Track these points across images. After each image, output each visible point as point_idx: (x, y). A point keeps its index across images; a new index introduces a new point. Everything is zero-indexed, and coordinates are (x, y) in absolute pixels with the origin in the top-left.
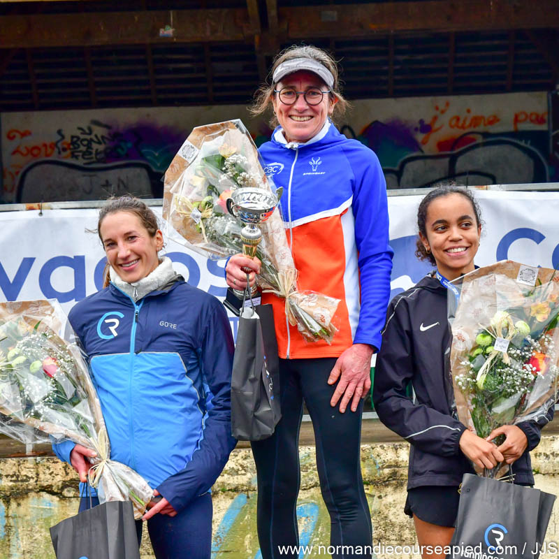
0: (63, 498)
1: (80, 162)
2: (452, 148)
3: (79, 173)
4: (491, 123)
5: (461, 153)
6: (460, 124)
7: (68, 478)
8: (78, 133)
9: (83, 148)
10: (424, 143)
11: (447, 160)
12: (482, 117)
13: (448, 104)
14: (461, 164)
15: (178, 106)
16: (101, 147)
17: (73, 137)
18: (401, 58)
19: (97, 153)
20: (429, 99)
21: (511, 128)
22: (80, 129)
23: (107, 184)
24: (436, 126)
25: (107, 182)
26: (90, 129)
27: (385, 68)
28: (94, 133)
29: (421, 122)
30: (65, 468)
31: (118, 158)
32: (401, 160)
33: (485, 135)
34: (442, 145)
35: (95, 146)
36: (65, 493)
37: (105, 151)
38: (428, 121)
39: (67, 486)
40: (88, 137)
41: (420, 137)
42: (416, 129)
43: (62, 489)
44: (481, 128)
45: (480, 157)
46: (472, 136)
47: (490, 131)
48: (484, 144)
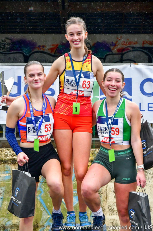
1: (2, 51)
2: (122, 52)
3: (1, 55)
4: (135, 44)
5: (124, 53)
10: (113, 49)
11: (120, 56)
12: (132, 42)
13: (121, 37)
14: (125, 57)
16: (8, 46)
19: (7, 48)
20: (115, 35)
21: (141, 46)
22: (2, 40)
24: (117, 44)
25: (10, 58)
26: (5, 40)
29: (112, 42)
31: (15, 50)
32: (106, 55)
33: (133, 48)
34: (119, 50)
35: (6, 46)
38: (114, 42)
40: (4, 43)
42: (111, 45)
44: (132, 45)
45: (131, 55)
46: (128, 48)
47: (134, 46)
48: (133, 51)
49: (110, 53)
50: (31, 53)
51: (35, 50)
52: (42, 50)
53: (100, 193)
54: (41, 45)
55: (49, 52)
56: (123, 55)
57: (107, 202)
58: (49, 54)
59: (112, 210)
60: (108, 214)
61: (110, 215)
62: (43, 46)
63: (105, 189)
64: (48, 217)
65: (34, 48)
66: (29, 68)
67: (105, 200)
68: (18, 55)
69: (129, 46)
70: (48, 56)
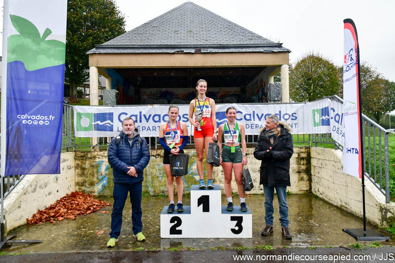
0: (156, 157)
1: (155, 98)
3: (155, 100)
4: (230, 92)
6: (224, 92)
9: (156, 95)
10: (218, 96)
12: (228, 91)
13: (222, 89)
14: (224, 100)
15: (173, 88)
16: (159, 95)
17: (154, 93)
20: (218, 88)
21: (233, 93)
22: (155, 91)
25: (161, 101)
28: (158, 92)
30: (156, 152)
31: (162, 97)
34: (221, 96)
44: (228, 93)
45: (228, 98)
46: (226, 95)
47: (230, 94)
48: (228, 96)
50: (171, 99)
52: (178, 97)
54: (177, 94)
55: (181, 98)
56: (223, 99)
57: (218, 177)
58: (182, 99)
59: (221, 181)
62: (179, 95)
64: (187, 185)
65: (173, 96)
66: (172, 109)
68: (164, 100)
69: (226, 93)
70: (181, 100)
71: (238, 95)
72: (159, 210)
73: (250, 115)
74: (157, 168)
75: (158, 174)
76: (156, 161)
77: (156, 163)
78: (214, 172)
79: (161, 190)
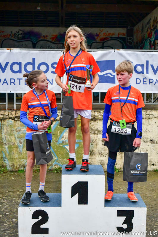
0: (15, 120)
1: (16, 39)
2: (103, 41)
3: (16, 42)
4: (113, 35)
5: (105, 42)
6: (105, 35)
7: (16, 116)
8: (16, 32)
9: (17, 36)
10: (97, 39)
11: (102, 43)
12: (111, 34)
13: (103, 30)
14: (105, 44)
15: (39, 27)
16: (21, 36)
17: (14, 33)
18: (92, 18)
19: (20, 37)
20: (99, 28)
21: (117, 36)
22: (16, 31)
23: (22, 45)
24: (100, 35)
25: (22, 44)
26: (18, 31)
27: (89, 20)
28: (20, 32)
29: (97, 34)
30: (15, 113)
31: (25, 39)
32: (91, 43)
33: (111, 38)
34: (101, 40)
35: (20, 36)
36: (15, 119)
37: (22, 37)
38: (98, 34)
39: (16, 118)
40: (18, 33)
41: (96, 37)
42: (95, 35)
43: (15, 118)
44: (110, 36)
45: (110, 43)
46: (108, 38)
48: (111, 40)
49: (94, 41)
50: (37, 41)
51: (40, 39)
52: (45, 39)
53: (92, 141)
54: (45, 35)
55: (51, 40)
57: (97, 148)
59: (100, 154)
60: (98, 156)
61: (99, 157)
62: (47, 36)
63: (96, 139)
64: (56, 158)
65: (40, 37)
67: (96, 147)
68: (28, 42)
69: (108, 36)
70: (50, 43)
71: (123, 39)
72: (18, 193)
73: (142, 66)
74: (16, 134)
75: (17, 143)
76: (15, 126)
77: (16, 128)
78: (93, 142)
79: (22, 163)
